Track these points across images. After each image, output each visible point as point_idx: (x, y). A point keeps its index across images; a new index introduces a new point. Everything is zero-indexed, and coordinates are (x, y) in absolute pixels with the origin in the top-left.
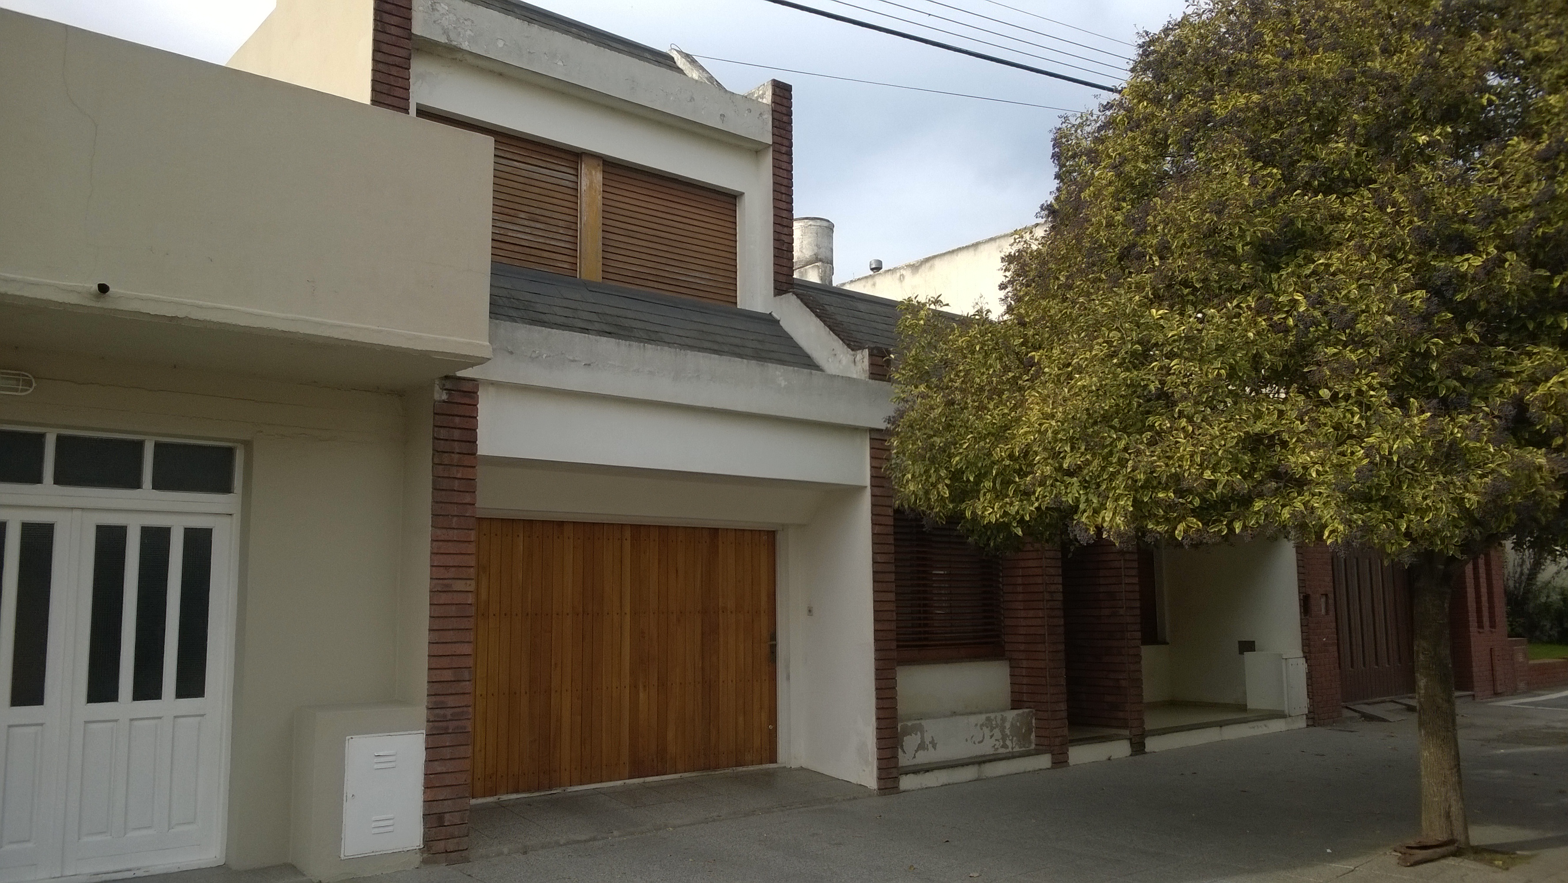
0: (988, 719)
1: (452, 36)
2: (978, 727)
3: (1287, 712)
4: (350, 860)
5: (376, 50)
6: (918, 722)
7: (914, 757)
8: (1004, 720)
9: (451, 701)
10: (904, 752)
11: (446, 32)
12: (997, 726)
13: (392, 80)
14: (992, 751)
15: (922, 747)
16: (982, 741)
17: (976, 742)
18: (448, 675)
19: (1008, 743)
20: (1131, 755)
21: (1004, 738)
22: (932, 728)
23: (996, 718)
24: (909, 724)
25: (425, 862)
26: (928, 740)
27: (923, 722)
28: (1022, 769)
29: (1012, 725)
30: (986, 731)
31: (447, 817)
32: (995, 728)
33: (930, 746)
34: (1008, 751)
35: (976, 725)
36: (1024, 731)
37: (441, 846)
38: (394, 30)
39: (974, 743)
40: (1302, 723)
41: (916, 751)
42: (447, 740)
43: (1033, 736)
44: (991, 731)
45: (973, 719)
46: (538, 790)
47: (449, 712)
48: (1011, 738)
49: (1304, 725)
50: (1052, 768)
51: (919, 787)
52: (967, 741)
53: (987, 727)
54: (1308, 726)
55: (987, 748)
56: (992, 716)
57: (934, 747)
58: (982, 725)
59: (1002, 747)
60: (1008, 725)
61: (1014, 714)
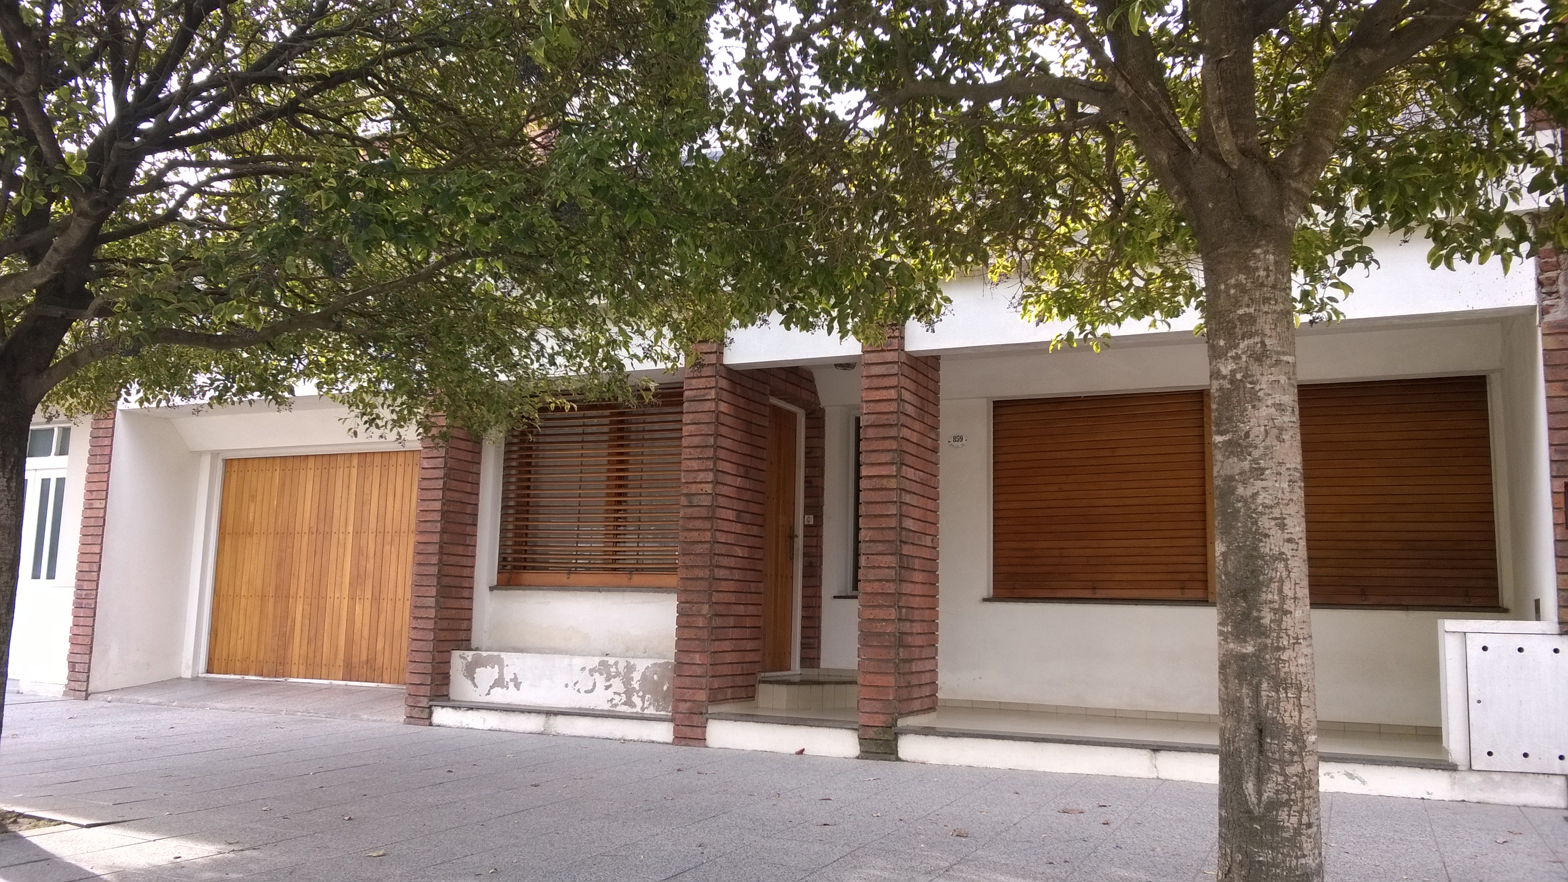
0: (602, 663)
2: (587, 671)
3: (1457, 757)
6: (496, 653)
7: (488, 694)
8: (630, 668)
9: (85, 585)
12: (618, 674)
14: (607, 707)
15: (499, 683)
16: (592, 691)
17: (582, 691)
18: (87, 567)
19: (636, 699)
20: (858, 758)
21: (629, 692)
22: (513, 663)
23: (616, 663)
25: (66, 694)
26: (508, 676)
27: (503, 655)
29: (644, 677)
30: (600, 680)
31: (79, 666)
32: (614, 677)
33: (511, 685)
34: (634, 710)
35: (583, 669)
36: (665, 688)
37: (74, 685)
39: (579, 691)
40: (1551, 795)
41: (492, 687)
42: (83, 612)
44: (608, 679)
45: (578, 662)
47: (86, 593)
48: (641, 694)
50: (673, 744)
52: (567, 686)
53: (601, 674)
55: (599, 700)
56: (611, 661)
57: (517, 686)
58: (592, 672)
59: (625, 704)
61: (650, 662)
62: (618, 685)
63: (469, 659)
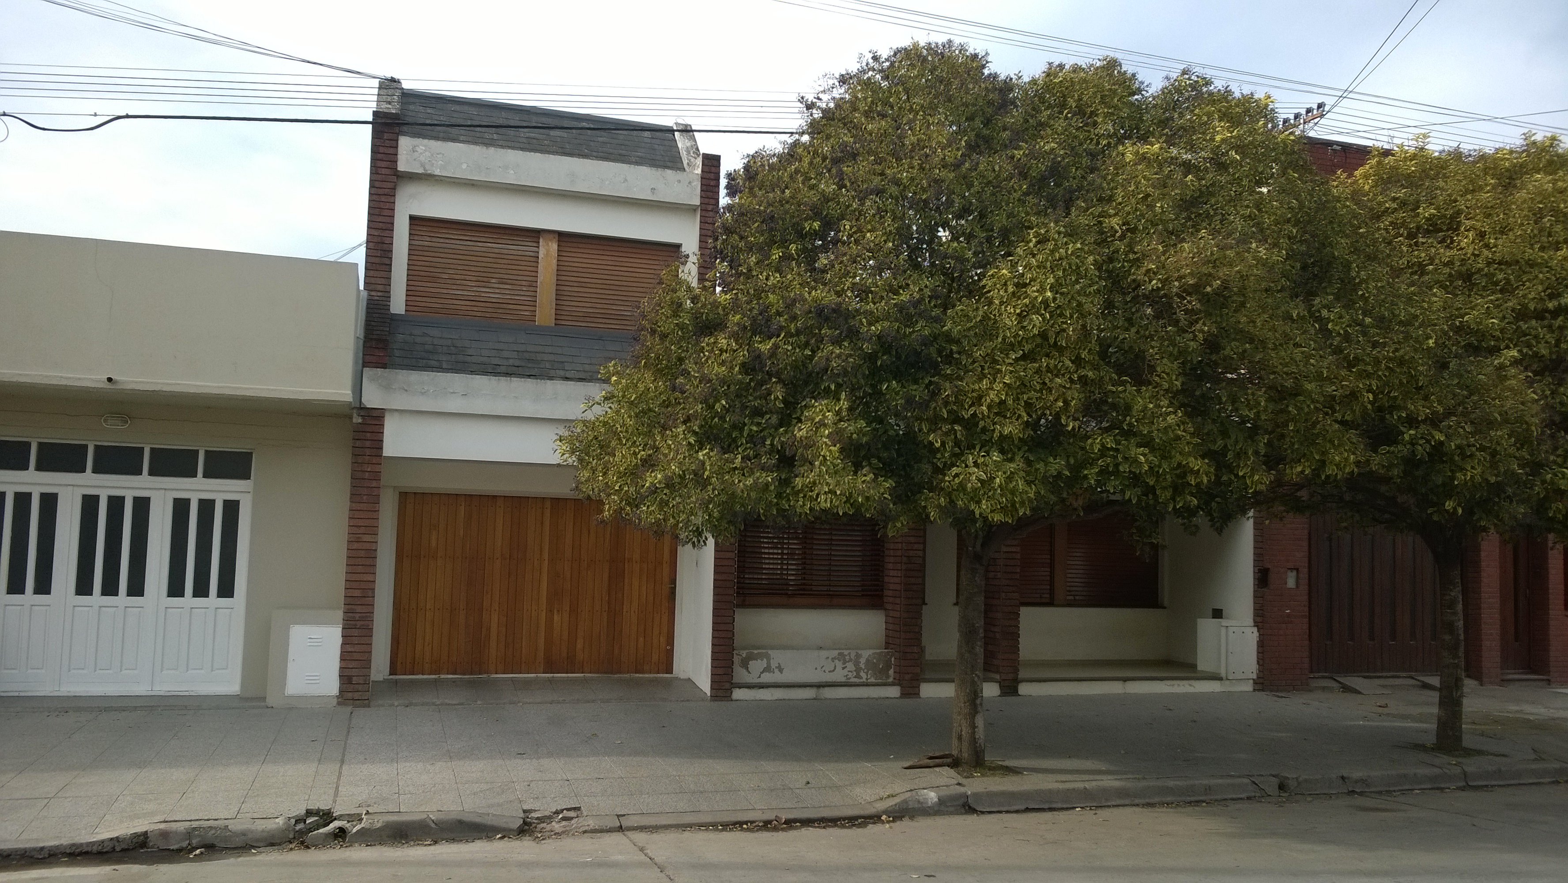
0: (840, 654)
1: (427, 167)
2: (830, 660)
3: (1223, 675)
4: (291, 697)
5: (372, 186)
6: (764, 651)
7: (760, 677)
8: (858, 656)
9: (359, 609)
10: (749, 673)
11: (423, 165)
12: (851, 660)
13: (382, 205)
14: (844, 680)
15: (768, 669)
16: (833, 671)
17: (827, 671)
18: (357, 593)
19: (862, 674)
20: (999, 696)
21: (858, 670)
22: (777, 657)
23: (849, 654)
24: (756, 652)
25: (339, 704)
26: (774, 665)
27: (770, 652)
28: (866, 696)
29: (867, 660)
30: (839, 664)
31: (354, 678)
32: (848, 662)
33: (776, 671)
34: (862, 681)
35: (828, 658)
36: (881, 667)
37: (350, 695)
38: (384, 171)
39: (824, 671)
40: (1249, 687)
41: (762, 673)
42: (356, 632)
43: (891, 672)
44: (844, 664)
45: (825, 654)
46: (471, 674)
47: (357, 616)
48: (866, 671)
49: (1251, 689)
50: (900, 697)
51: (753, 698)
52: (816, 669)
53: (839, 661)
54: (1254, 690)
55: (839, 676)
56: (846, 652)
57: (781, 670)
58: (833, 659)
59: (855, 677)
60: (863, 661)
61: (871, 652)
62: (850, 666)
63: (744, 655)
